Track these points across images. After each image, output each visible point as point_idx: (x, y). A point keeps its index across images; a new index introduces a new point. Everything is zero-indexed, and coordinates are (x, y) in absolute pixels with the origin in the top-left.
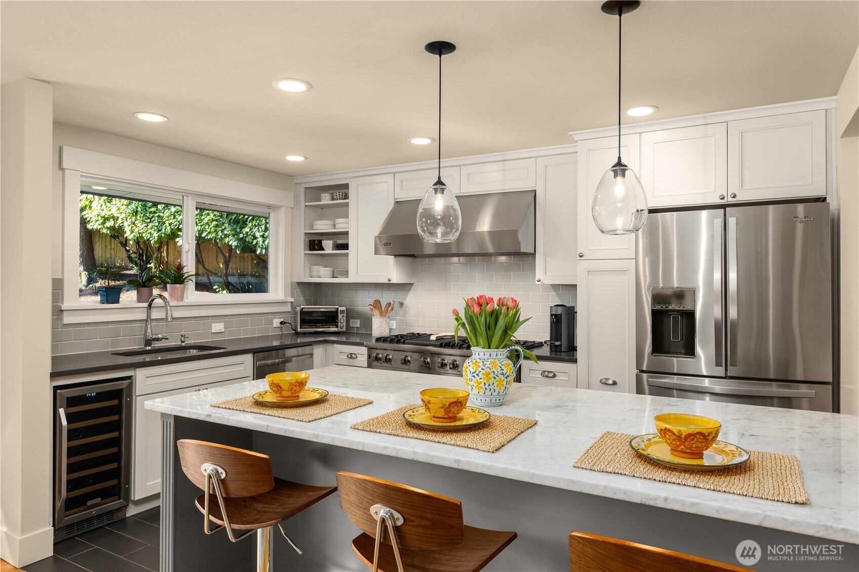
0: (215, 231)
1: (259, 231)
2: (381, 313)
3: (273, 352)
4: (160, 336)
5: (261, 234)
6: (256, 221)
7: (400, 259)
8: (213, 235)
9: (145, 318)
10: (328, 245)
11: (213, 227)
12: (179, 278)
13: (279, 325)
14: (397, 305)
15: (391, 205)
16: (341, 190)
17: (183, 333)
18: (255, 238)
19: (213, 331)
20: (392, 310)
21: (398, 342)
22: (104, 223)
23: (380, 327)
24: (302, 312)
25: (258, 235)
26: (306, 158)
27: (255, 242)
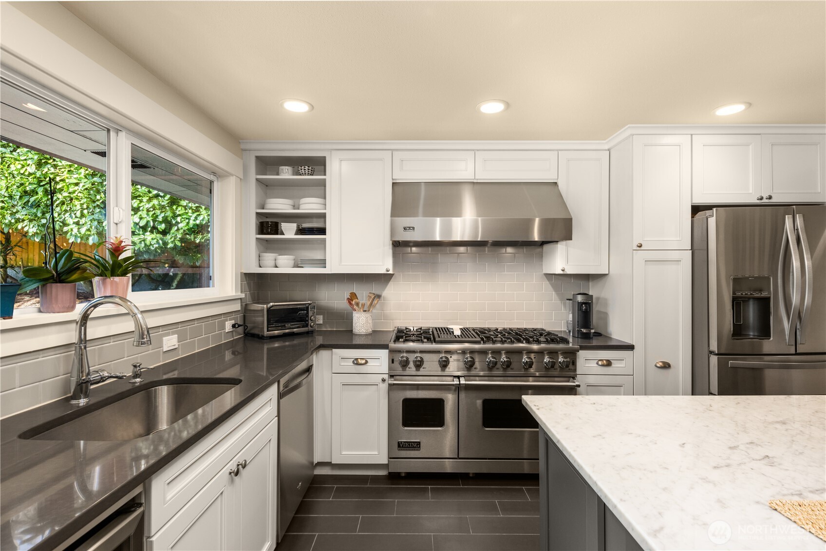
1: (71, 217)
5: (76, 220)
6: (67, 206)
10: (289, 230)
13: (231, 329)
24: (269, 311)
25: (70, 221)
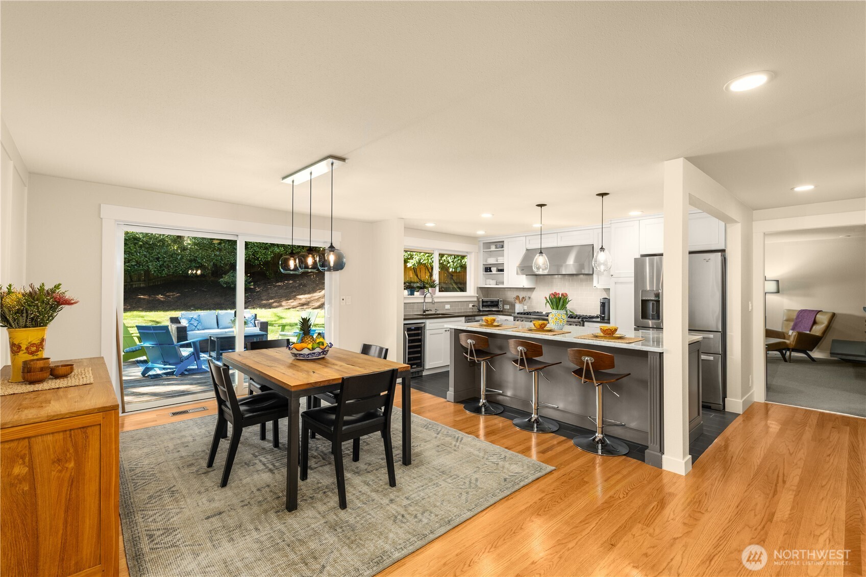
2: (520, 302)
4: (428, 309)
7: (528, 276)
9: (423, 302)
10: (494, 270)
12: (433, 286)
13: (472, 307)
14: (527, 298)
15: (524, 251)
16: (500, 245)
17: (435, 308)
18: (449, 263)
19: (446, 307)
20: (525, 300)
21: (528, 314)
23: (519, 308)
24: (483, 302)
27: (449, 265)
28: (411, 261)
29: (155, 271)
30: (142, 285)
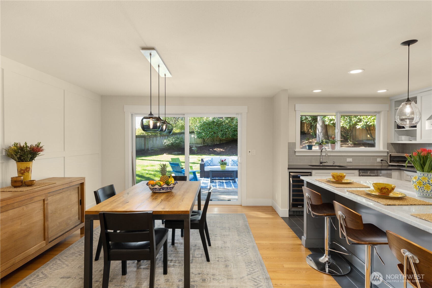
0: (373, 121)
3: (375, 171)
4: (325, 161)
8: (373, 123)
9: (320, 155)
11: (372, 119)
13: (380, 161)
17: (334, 161)
19: (347, 161)
22: (330, 122)
24: (390, 157)
26: (387, 90)
28: (360, 123)
29: (220, 136)
30: (218, 143)
